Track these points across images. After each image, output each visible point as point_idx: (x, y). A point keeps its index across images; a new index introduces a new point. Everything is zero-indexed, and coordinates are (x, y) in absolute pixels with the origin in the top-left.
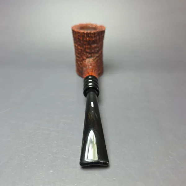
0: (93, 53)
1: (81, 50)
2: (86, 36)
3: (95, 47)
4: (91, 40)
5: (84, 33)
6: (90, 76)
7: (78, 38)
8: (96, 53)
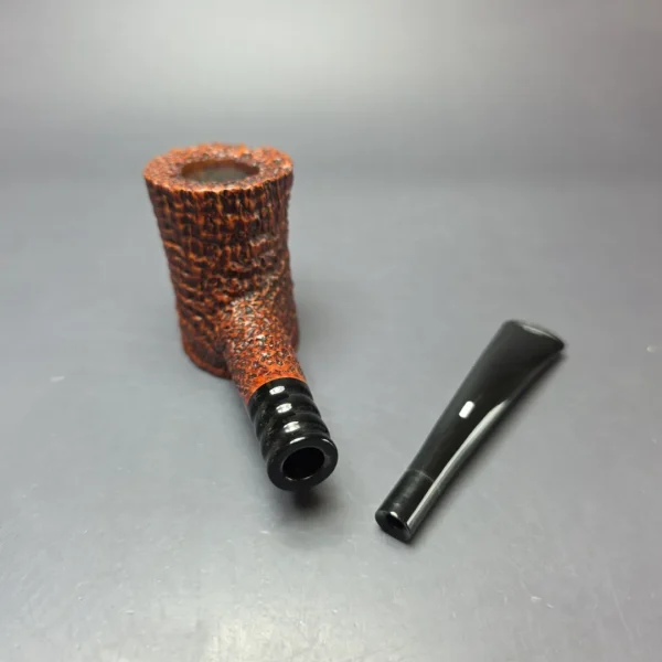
0: (257, 271)
1: (203, 265)
2: (220, 207)
3: (265, 247)
4: (245, 220)
5: (209, 195)
6: (274, 384)
7: (184, 220)
8: (270, 269)
